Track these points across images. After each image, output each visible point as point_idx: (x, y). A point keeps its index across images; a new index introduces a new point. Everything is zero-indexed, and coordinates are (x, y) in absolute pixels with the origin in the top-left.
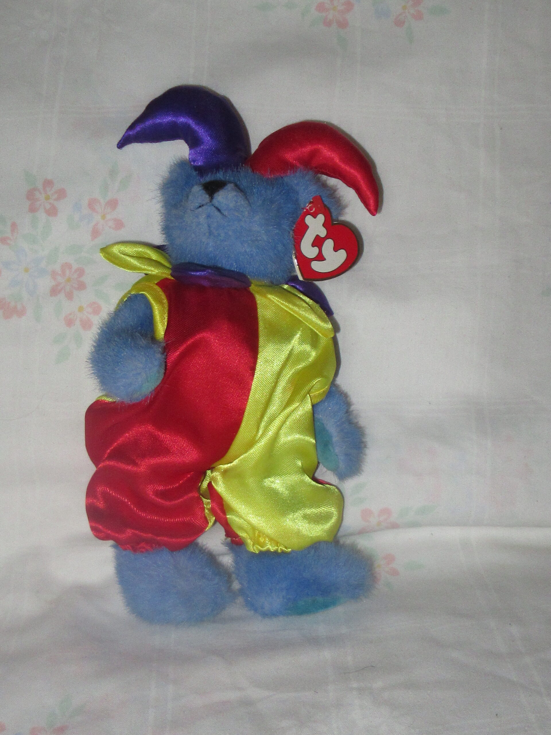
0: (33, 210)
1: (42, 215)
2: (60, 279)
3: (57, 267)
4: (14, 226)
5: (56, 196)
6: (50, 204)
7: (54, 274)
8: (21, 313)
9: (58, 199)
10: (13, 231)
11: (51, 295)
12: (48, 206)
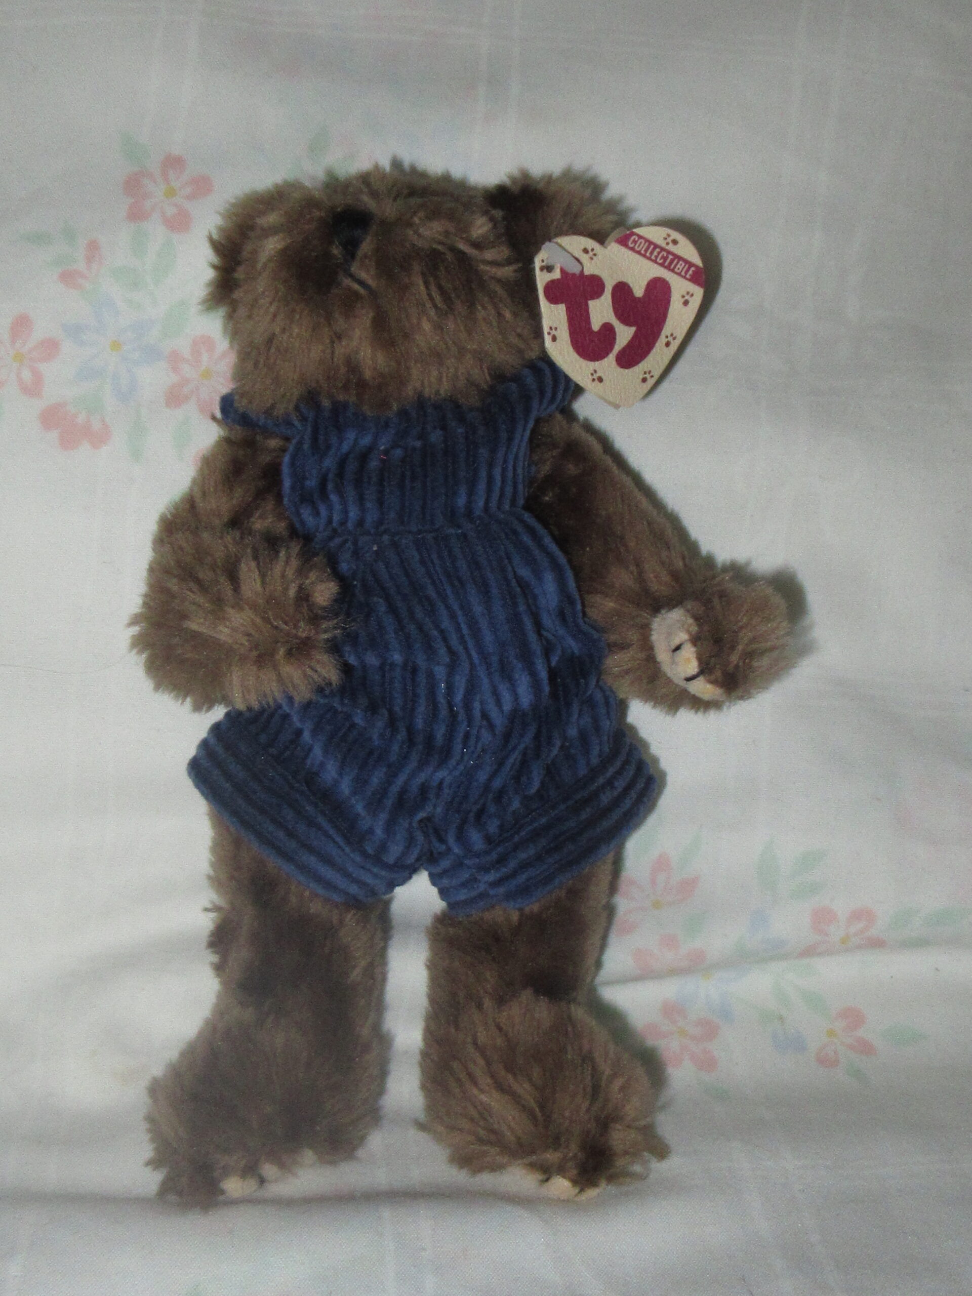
0: (136, 215)
1: (156, 230)
2: (187, 370)
3: (183, 345)
4: (93, 247)
5: (188, 190)
6: (176, 205)
7: (175, 359)
8: (99, 438)
9: (191, 197)
10: (89, 260)
11: (168, 405)
12: (171, 211)
